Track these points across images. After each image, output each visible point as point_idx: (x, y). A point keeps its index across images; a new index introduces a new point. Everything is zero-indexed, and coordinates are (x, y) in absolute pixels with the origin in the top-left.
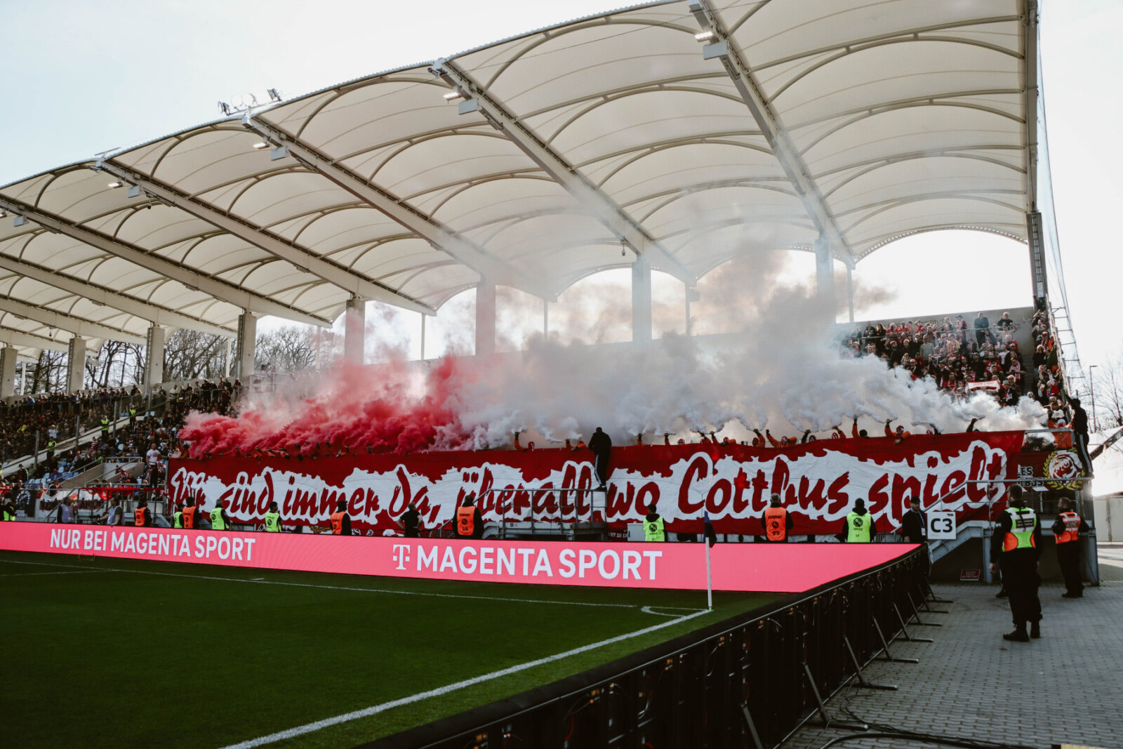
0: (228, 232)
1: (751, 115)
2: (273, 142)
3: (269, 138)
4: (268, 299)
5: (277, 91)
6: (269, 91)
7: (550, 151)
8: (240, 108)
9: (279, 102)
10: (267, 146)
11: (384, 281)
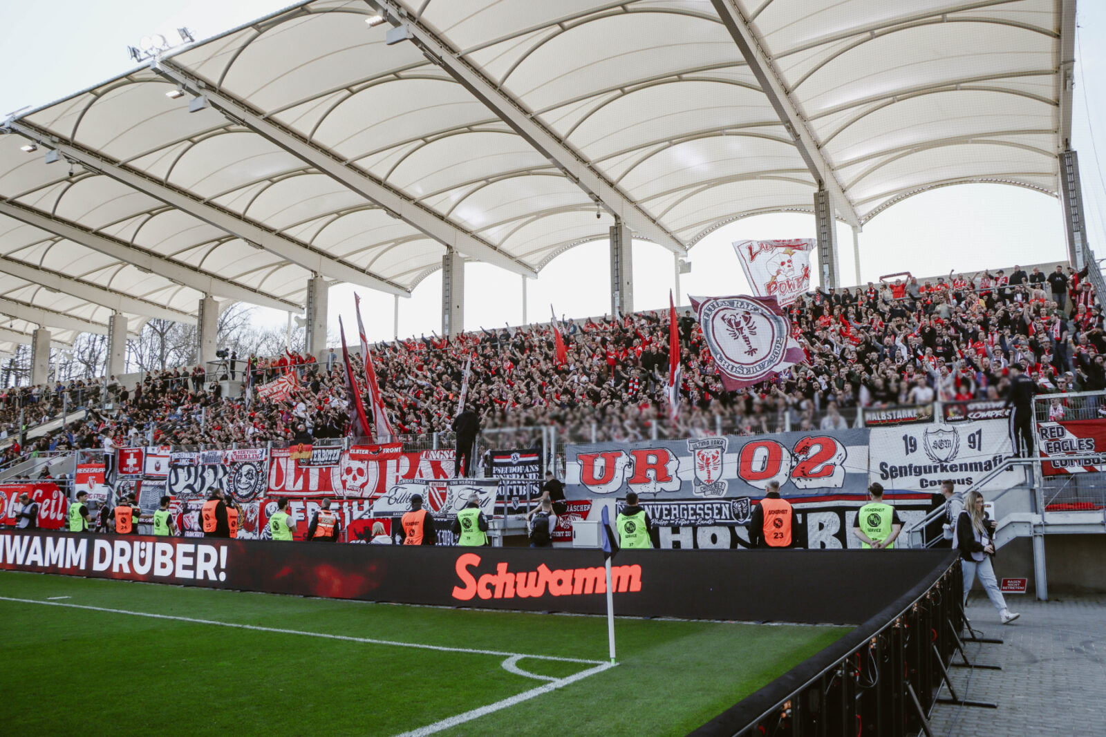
0: (175, 207)
1: (733, 41)
2: (189, 90)
3: (184, 86)
4: (231, 282)
5: (189, 31)
6: (179, 30)
7: (504, 94)
8: (151, 53)
9: (191, 44)
10: (182, 95)
11: (349, 259)
